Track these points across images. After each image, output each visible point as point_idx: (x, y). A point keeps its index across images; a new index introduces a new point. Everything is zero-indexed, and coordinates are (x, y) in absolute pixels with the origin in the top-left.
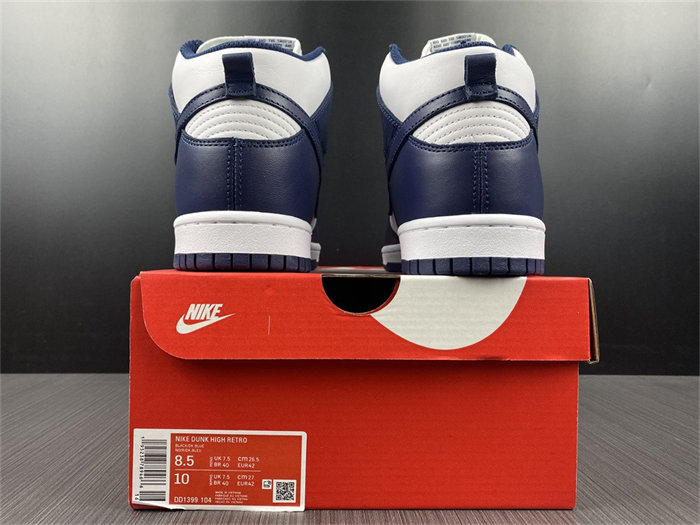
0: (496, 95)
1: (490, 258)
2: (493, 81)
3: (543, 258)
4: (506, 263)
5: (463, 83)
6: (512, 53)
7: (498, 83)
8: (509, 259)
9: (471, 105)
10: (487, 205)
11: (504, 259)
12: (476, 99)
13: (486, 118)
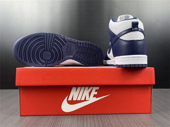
0: (138, 30)
1: (139, 64)
2: (138, 27)
3: (147, 64)
4: (141, 65)
5: (131, 27)
6: (137, 19)
7: (139, 27)
8: (142, 64)
9: (133, 32)
10: (137, 53)
11: (141, 64)
12: (134, 31)
13: (136, 35)
